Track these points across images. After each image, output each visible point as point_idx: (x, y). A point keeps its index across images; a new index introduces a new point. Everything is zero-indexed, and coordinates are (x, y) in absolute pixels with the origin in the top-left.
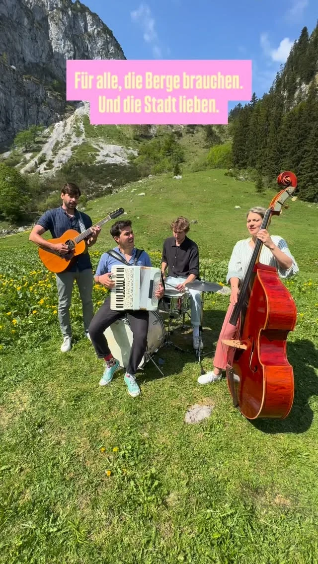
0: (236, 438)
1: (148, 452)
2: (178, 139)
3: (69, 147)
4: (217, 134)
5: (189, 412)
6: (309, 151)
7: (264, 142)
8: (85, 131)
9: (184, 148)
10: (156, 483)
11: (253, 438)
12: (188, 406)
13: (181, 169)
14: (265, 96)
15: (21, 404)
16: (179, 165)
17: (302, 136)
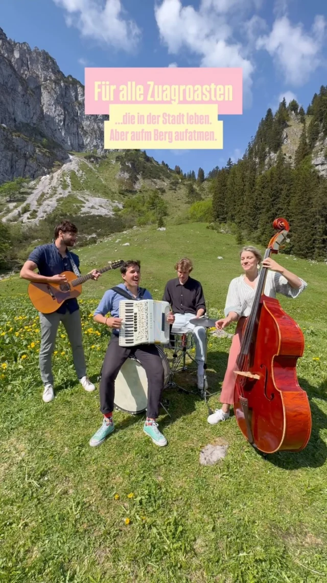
0: (255, 478)
1: (166, 497)
2: (162, 194)
3: (54, 199)
4: (198, 191)
5: (203, 452)
6: (282, 209)
7: (242, 199)
8: (72, 185)
9: (167, 203)
10: (180, 528)
11: (272, 478)
12: (201, 447)
13: (165, 221)
14: (239, 161)
15: (18, 452)
16: (163, 218)
17: (275, 196)
